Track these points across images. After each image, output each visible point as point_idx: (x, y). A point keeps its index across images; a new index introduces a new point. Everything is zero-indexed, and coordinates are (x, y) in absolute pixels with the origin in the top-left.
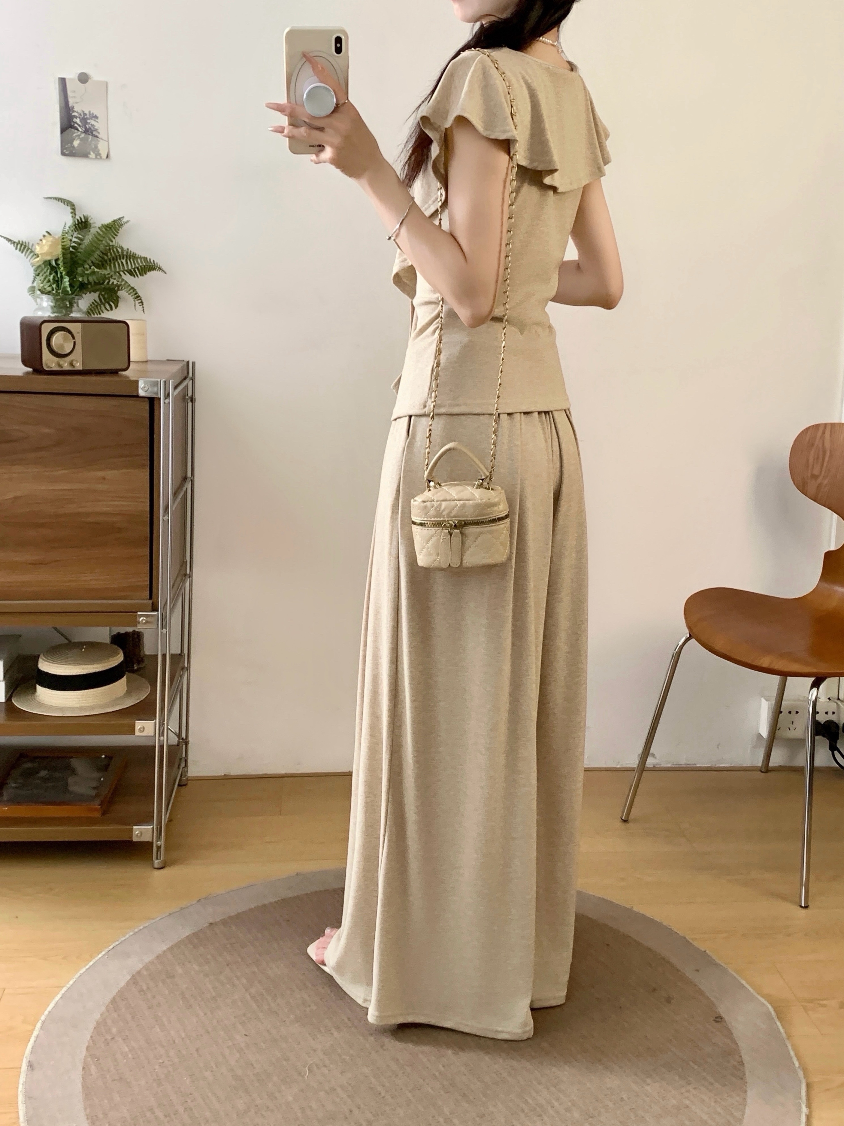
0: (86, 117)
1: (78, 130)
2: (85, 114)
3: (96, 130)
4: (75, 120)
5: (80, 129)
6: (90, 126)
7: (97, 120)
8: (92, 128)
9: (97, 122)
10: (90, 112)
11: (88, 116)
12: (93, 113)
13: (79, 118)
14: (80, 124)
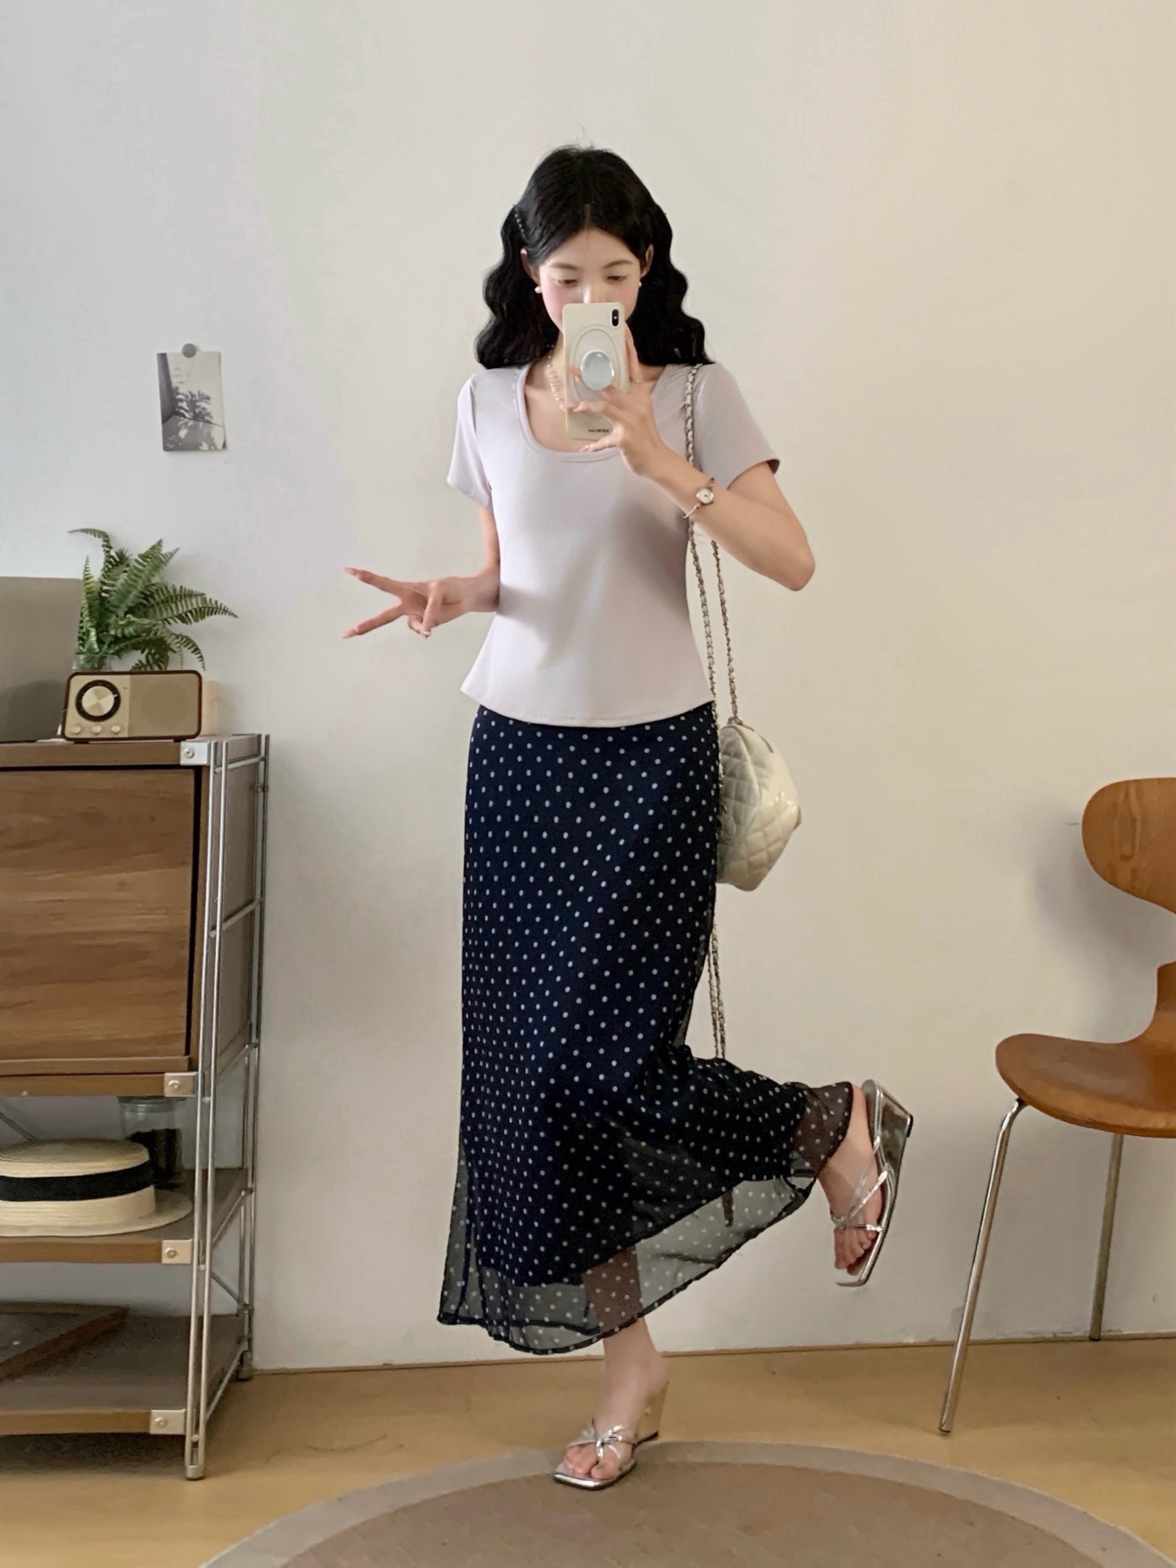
0: (194, 399)
1: (184, 416)
2: (193, 396)
3: (208, 414)
4: (180, 404)
5: (187, 415)
6: (200, 409)
7: (209, 401)
8: (203, 412)
9: (209, 404)
10: (199, 392)
11: (197, 398)
12: (203, 394)
13: (186, 401)
14: (187, 408)
